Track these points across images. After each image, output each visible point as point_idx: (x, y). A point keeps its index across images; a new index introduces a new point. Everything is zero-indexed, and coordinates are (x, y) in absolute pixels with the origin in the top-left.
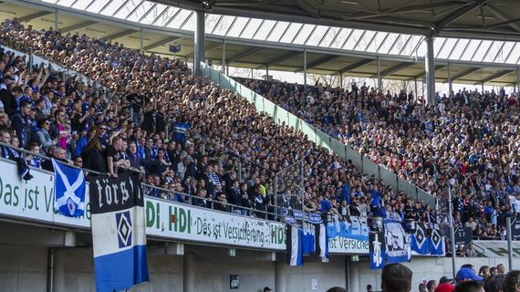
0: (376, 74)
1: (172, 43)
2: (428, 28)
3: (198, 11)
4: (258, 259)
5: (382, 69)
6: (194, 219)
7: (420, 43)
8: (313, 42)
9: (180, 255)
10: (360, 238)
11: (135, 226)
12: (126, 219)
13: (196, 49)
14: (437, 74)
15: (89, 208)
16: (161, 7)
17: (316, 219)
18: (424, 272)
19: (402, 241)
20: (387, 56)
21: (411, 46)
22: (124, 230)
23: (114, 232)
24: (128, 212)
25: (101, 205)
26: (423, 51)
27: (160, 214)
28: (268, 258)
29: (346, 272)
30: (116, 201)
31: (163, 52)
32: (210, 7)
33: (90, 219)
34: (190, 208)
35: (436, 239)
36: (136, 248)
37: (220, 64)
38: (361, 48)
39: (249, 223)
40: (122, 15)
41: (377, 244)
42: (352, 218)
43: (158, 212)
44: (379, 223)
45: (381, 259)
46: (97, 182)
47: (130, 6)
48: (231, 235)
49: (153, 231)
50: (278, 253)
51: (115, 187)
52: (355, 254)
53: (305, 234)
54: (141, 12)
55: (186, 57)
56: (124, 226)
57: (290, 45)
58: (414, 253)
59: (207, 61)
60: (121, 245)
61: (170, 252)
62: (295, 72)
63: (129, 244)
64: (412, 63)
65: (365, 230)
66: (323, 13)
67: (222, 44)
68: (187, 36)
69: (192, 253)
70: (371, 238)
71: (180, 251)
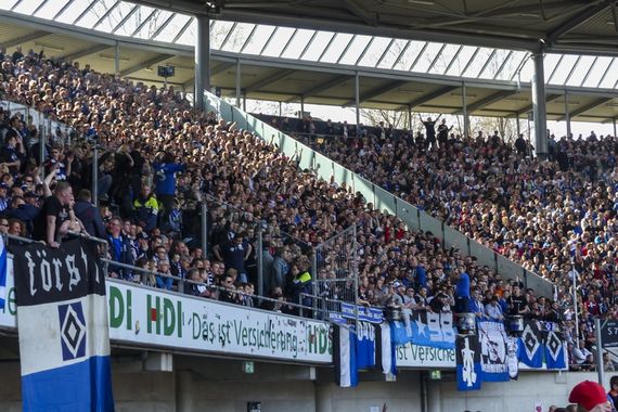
0: (461, 108)
1: (163, 64)
2: (536, 40)
3: (200, 17)
4: (289, 377)
5: (469, 100)
6: (187, 316)
7: (524, 62)
8: (368, 62)
9: (166, 373)
10: (442, 346)
11: (92, 324)
12: (74, 314)
13: (197, 72)
14: (550, 107)
15: (12, 297)
16: (146, 10)
17: (376, 316)
18: (538, 395)
19: (504, 350)
20: (477, 81)
21: (512, 66)
22: (72, 331)
23: (54, 336)
24: (80, 303)
25: (33, 292)
26: (528, 75)
27: (133, 308)
28: (304, 376)
29: (422, 395)
30: (59, 286)
31: (148, 78)
32: (217, 10)
33: (15, 313)
34: (180, 299)
35: (554, 345)
36: (93, 360)
37: (233, 95)
38: (439, 70)
39: (275, 322)
40: (87, 23)
41: (468, 354)
42: (430, 316)
43: (129, 303)
44: (471, 321)
45: (474, 375)
46: (28, 255)
47: (99, 9)
48: (246, 340)
49: (122, 333)
50: (320, 367)
51: (57, 263)
52: (435, 369)
53: (360, 339)
54: (116, 17)
55: (183, 85)
56: (72, 325)
57: (336, 66)
58: (523, 366)
59: (214, 90)
60: (67, 355)
61: (151, 367)
62: (343, 106)
63: (81, 353)
64: (513, 92)
65: (449, 334)
66: (382, 18)
67: (236, 64)
68: (184, 54)
69: (190, 370)
70: (459, 344)
71: (166, 365)
